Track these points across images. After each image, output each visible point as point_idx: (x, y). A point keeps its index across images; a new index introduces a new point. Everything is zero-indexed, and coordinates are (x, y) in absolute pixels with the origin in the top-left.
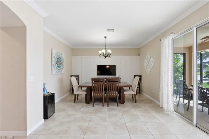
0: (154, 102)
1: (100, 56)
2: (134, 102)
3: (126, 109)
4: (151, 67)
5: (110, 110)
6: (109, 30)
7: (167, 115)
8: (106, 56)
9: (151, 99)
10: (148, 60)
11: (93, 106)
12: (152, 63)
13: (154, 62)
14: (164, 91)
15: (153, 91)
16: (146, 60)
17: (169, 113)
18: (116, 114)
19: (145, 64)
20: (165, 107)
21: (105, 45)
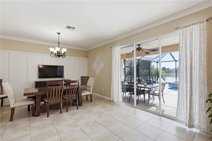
0: (104, 98)
1: (52, 54)
2: (90, 102)
3: (88, 109)
4: (101, 69)
5: (73, 114)
6: (69, 27)
7: (119, 105)
8: (60, 55)
9: (102, 96)
10: (98, 63)
11: (48, 116)
12: (102, 65)
13: (104, 65)
14: (114, 88)
15: (103, 89)
16: (95, 62)
17: (119, 104)
18: (82, 117)
19: (94, 66)
20: (116, 100)
21: (59, 43)
